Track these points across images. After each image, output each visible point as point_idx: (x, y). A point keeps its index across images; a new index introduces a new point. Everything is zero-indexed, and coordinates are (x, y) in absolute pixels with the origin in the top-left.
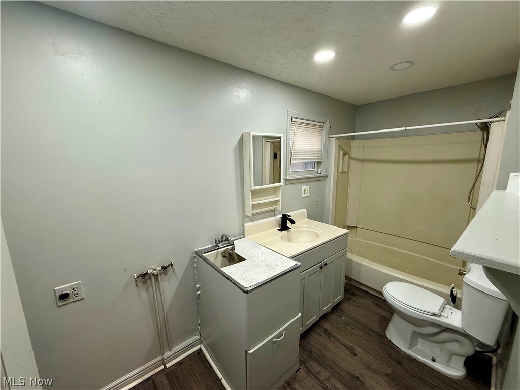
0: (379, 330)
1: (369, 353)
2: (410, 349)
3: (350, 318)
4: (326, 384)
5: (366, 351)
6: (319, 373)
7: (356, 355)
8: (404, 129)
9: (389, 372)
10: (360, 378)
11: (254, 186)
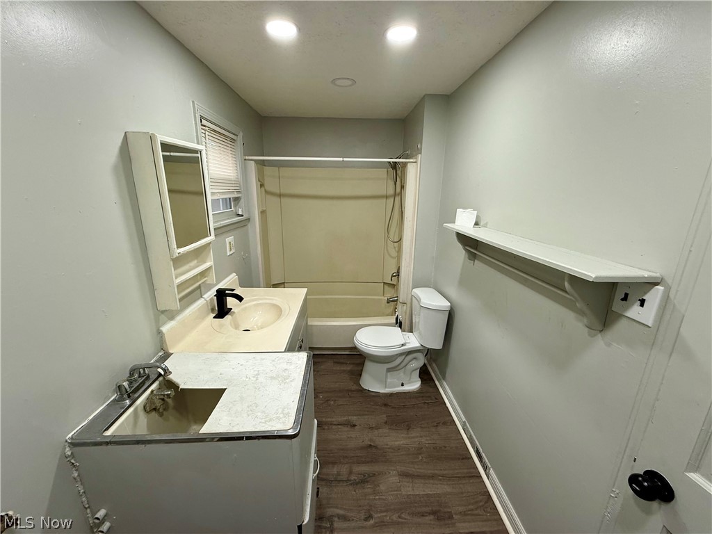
0: (354, 387)
1: (363, 415)
2: (386, 387)
3: (327, 392)
4: (353, 477)
5: (359, 415)
6: (338, 474)
7: (355, 426)
8: (341, 159)
9: (386, 419)
10: (372, 444)
11: (178, 247)
